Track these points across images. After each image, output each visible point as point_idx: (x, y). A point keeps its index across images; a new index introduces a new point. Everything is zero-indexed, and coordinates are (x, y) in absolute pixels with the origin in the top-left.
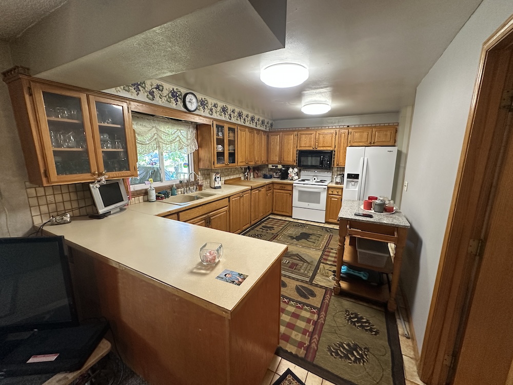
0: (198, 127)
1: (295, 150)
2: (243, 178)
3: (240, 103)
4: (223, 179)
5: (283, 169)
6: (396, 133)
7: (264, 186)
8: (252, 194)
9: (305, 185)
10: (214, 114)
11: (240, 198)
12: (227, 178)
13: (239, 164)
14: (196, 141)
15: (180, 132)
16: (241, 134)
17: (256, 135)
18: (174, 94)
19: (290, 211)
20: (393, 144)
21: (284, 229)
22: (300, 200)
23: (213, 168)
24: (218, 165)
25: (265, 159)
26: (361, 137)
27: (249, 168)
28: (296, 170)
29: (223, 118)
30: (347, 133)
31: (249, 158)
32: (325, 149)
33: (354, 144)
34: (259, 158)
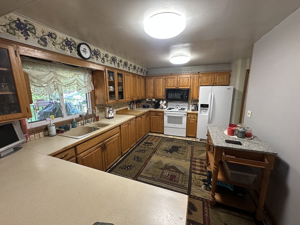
0: (93, 72)
1: (164, 89)
2: (129, 109)
3: (125, 55)
4: (115, 111)
5: (156, 101)
6: (230, 77)
7: (144, 114)
8: (136, 120)
9: (172, 112)
10: (106, 62)
11: (128, 125)
12: (118, 110)
13: (126, 100)
14: (92, 83)
15: (78, 76)
16: (127, 78)
17: (137, 79)
18: (68, 43)
19: (162, 130)
20: (228, 84)
21: (160, 144)
22: (169, 122)
23: (107, 104)
24: (110, 101)
25: (144, 95)
26: (207, 79)
27: (133, 102)
28: (165, 102)
29: (113, 66)
30: (198, 77)
31: (133, 95)
32: (184, 87)
33: (203, 84)
34: (140, 94)
